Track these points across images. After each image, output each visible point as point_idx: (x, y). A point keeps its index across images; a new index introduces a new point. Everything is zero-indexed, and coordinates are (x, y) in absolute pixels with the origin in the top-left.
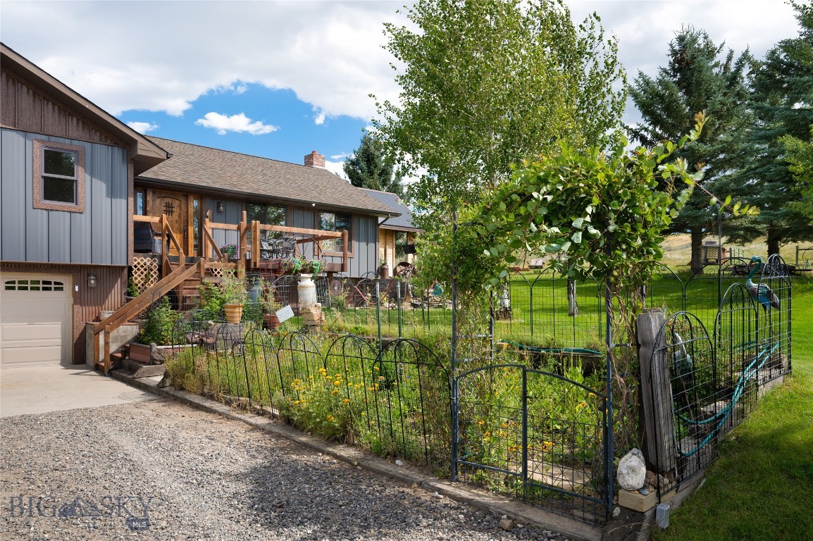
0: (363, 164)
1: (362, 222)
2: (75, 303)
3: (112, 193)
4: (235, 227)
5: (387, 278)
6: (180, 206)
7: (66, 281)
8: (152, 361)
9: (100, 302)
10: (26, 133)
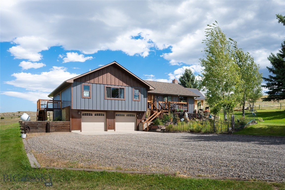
0: (186, 78)
1: (190, 99)
2: (137, 119)
4: (164, 102)
5: (196, 113)
6: (150, 98)
7: (135, 114)
8: (159, 128)
9: (141, 118)
10: (132, 87)
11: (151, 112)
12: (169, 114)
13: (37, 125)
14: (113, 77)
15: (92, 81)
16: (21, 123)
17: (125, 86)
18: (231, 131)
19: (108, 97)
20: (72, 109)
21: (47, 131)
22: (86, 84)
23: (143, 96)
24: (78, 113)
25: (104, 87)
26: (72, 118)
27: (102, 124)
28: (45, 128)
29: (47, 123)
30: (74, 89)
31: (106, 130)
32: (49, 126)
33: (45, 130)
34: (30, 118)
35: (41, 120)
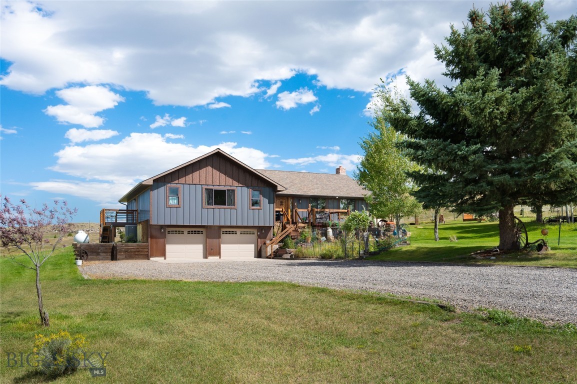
1: (360, 203)
2: (258, 238)
3: (269, 203)
4: (307, 210)
6: (285, 202)
7: (255, 231)
8: (287, 253)
9: (265, 238)
10: (248, 187)
11: (282, 226)
12: (306, 230)
13: (99, 249)
14: (216, 172)
15: (182, 180)
16: (75, 246)
17: (236, 186)
18: (363, 255)
19: (208, 204)
20: (151, 224)
21: (114, 258)
22: (173, 185)
23: (267, 201)
24: (161, 230)
25: (202, 189)
26: (152, 237)
27: (200, 247)
28: (110, 254)
29: (113, 246)
30: (154, 194)
31: (205, 257)
32: (116, 251)
33: (110, 257)
34: (88, 238)
35: (106, 242)
